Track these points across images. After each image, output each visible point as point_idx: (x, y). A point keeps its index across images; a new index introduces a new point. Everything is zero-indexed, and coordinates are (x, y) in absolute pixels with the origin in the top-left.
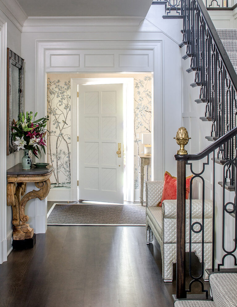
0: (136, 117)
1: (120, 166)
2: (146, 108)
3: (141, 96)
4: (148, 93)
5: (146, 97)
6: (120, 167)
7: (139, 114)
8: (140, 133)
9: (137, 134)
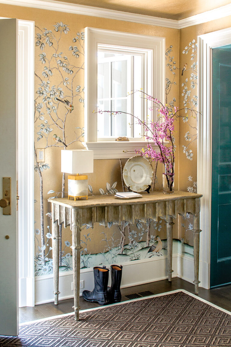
0: (37, 112)
1: (7, 237)
2: (58, 93)
3: (47, 65)
4: (63, 60)
5: (58, 69)
6: (7, 240)
7: (43, 105)
8: (45, 148)
9: (38, 151)
